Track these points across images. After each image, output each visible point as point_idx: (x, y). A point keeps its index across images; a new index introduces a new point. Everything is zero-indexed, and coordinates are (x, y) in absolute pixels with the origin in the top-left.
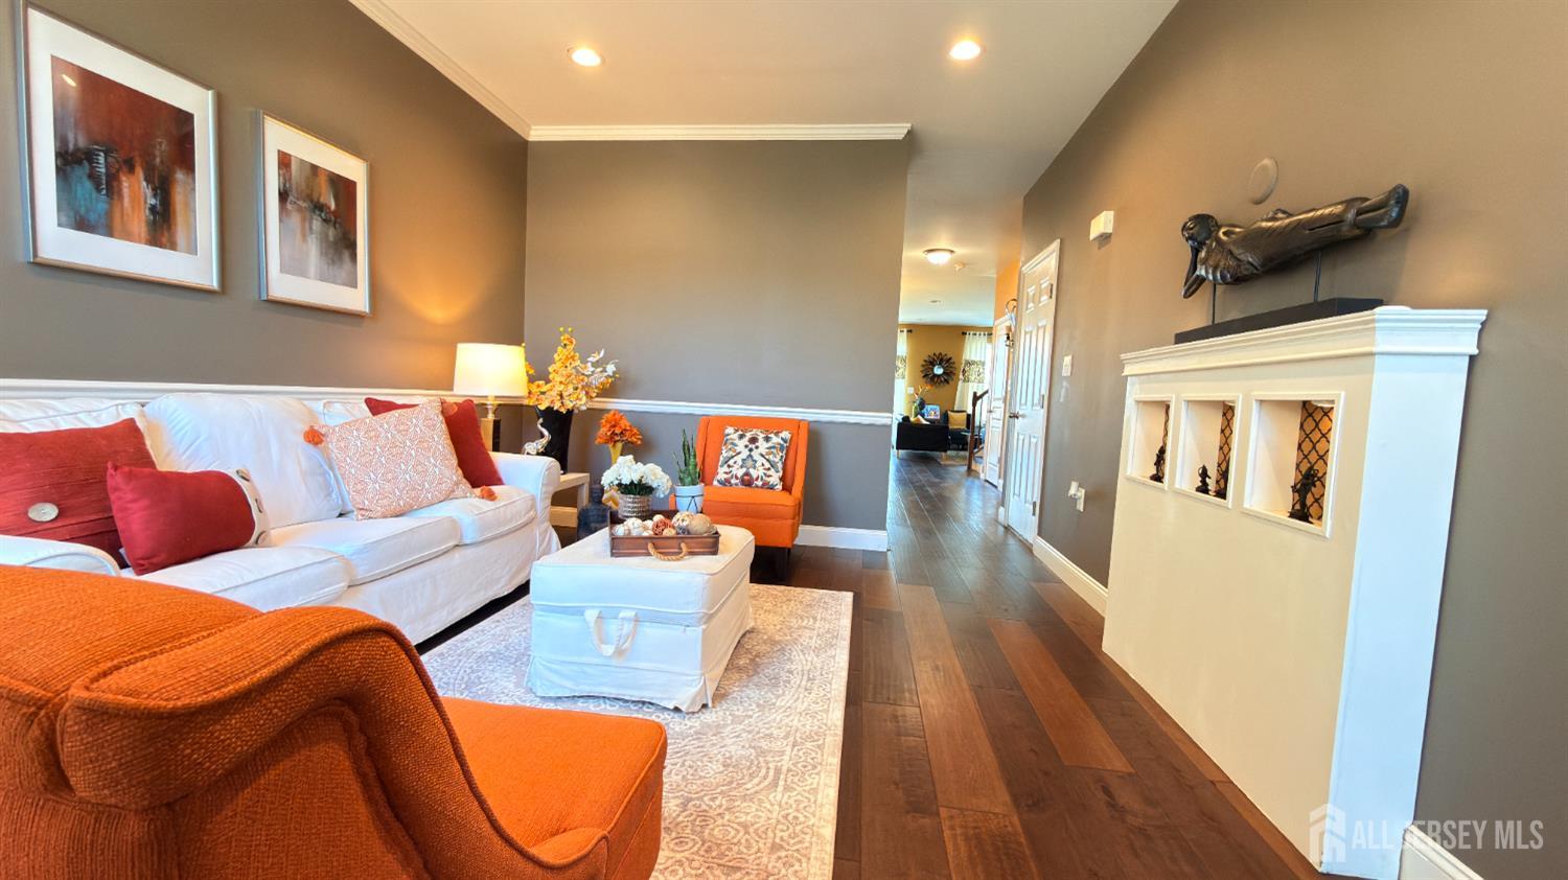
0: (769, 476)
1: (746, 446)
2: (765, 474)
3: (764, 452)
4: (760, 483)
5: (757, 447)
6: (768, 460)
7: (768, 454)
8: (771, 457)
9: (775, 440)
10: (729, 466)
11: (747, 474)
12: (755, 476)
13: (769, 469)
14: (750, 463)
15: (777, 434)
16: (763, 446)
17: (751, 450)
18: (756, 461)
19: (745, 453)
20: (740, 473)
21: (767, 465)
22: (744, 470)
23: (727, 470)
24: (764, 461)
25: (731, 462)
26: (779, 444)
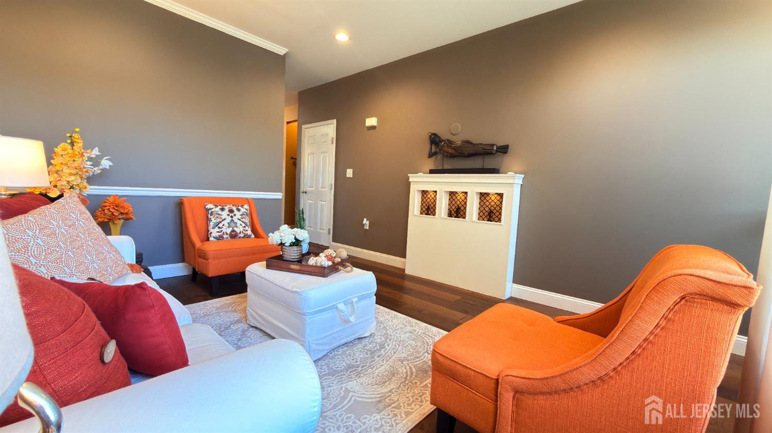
0: (247, 231)
1: (228, 215)
2: (244, 230)
3: (240, 217)
4: (242, 235)
5: (235, 215)
6: (243, 222)
7: (242, 218)
8: (244, 220)
9: (243, 210)
10: (219, 228)
11: (233, 231)
12: (238, 232)
13: (245, 227)
14: (233, 225)
15: (242, 206)
16: (238, 215)
17: (232, 217)
18: (236, 223)
19: (229, 219)
20: (229, 231)
21: (244, 225)
22: (231, 229)
23: (219, 230)
24: (241, 223)
25: (220, 225)
26: (245, 212)
